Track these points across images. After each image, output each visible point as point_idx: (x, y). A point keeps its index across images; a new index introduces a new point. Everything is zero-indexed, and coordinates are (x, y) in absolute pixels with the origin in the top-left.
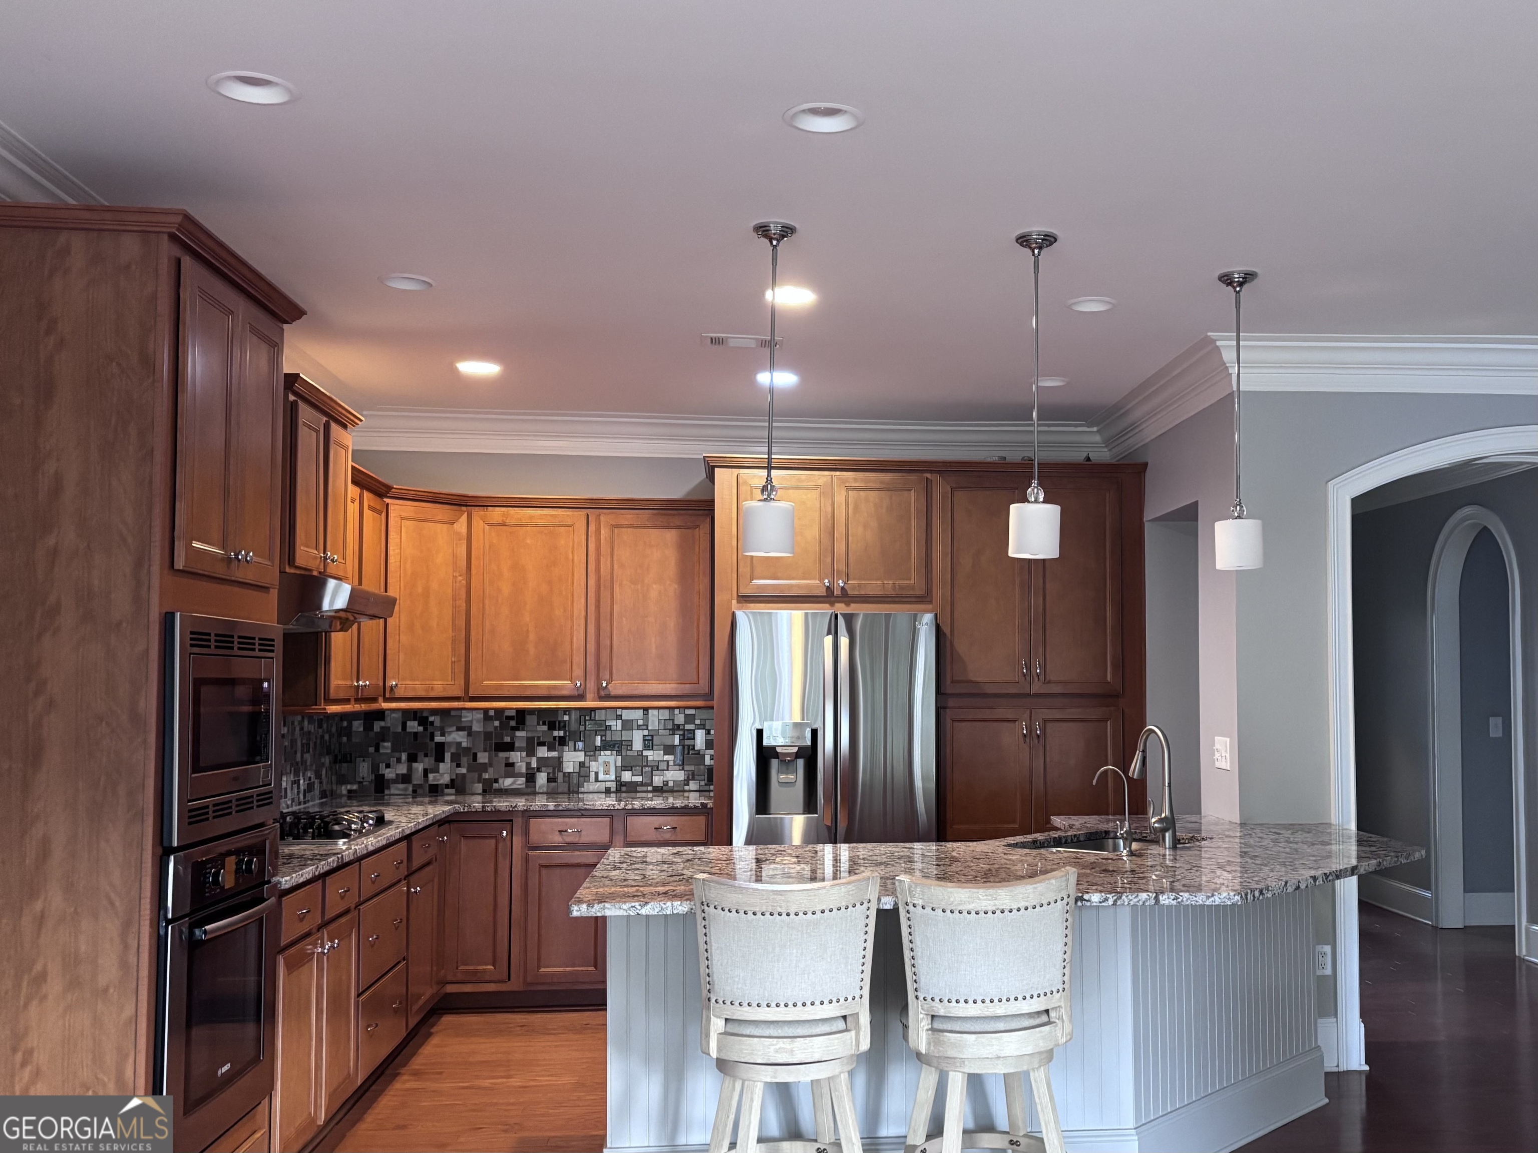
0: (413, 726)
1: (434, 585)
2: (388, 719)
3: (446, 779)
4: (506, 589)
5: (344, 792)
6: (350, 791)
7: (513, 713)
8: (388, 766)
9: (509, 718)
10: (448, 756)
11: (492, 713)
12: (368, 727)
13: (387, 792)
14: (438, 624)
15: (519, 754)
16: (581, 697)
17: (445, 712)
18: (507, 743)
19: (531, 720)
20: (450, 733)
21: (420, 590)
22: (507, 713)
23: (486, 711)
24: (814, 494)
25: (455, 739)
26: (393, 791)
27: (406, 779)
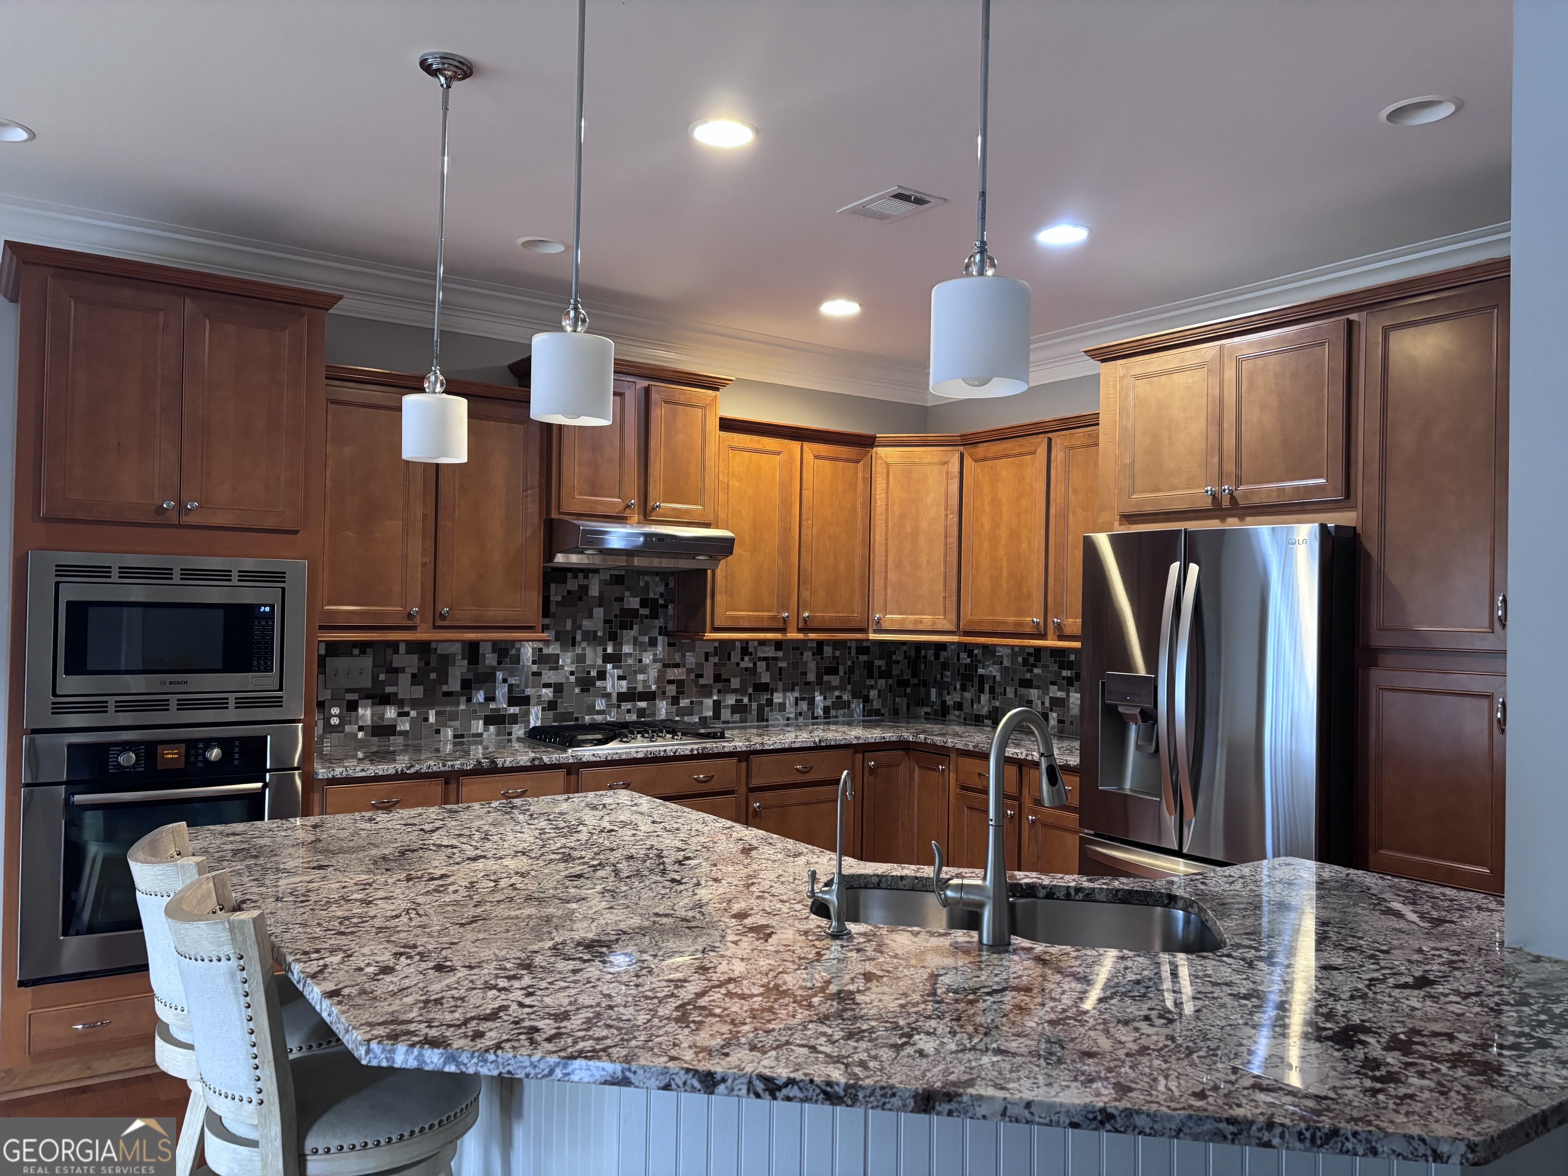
0: (965, 659)
1: (924, 525)
2: (949, 650)
3: (985, 711)
4: (987, 526)
5: (923, 714)
6: (926, 713)
7: (1032, 651)
8: (948, 694)
9: (1029, 654)
10: (987, 687)
11: (1017, 649)
12: (937, 657)
13: (947, 718)
14: (928, 562)
15: (1036, 691)
16: (1043, 636)
17: (985, 647)
18: (1028, 679)
19: (1046, 658)
20: (988, 666)
21: (908, 530)
22: (1028, 650)
23: (1012, 647)
24: (1202, 373)
25: (991, 671)
26: (952, 717)
27: (959, 706)
